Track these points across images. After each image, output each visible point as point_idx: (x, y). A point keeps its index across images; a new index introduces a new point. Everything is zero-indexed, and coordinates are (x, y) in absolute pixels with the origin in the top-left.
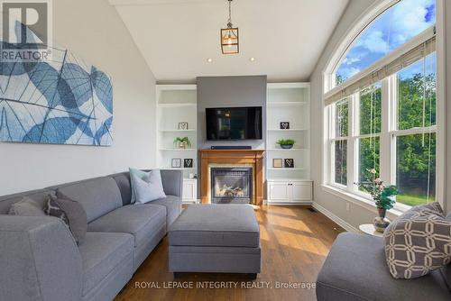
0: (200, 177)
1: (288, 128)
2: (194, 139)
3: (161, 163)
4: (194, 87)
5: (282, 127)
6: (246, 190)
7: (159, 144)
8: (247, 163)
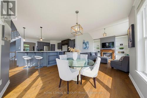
0: (101, 54)
1: (122, 45)
2: (100, 48)
3: (94, 51)
4: (100, 40)
5: (120, 45)
6: (111, 57)
7: (94, 49)
8: (111, 52)
